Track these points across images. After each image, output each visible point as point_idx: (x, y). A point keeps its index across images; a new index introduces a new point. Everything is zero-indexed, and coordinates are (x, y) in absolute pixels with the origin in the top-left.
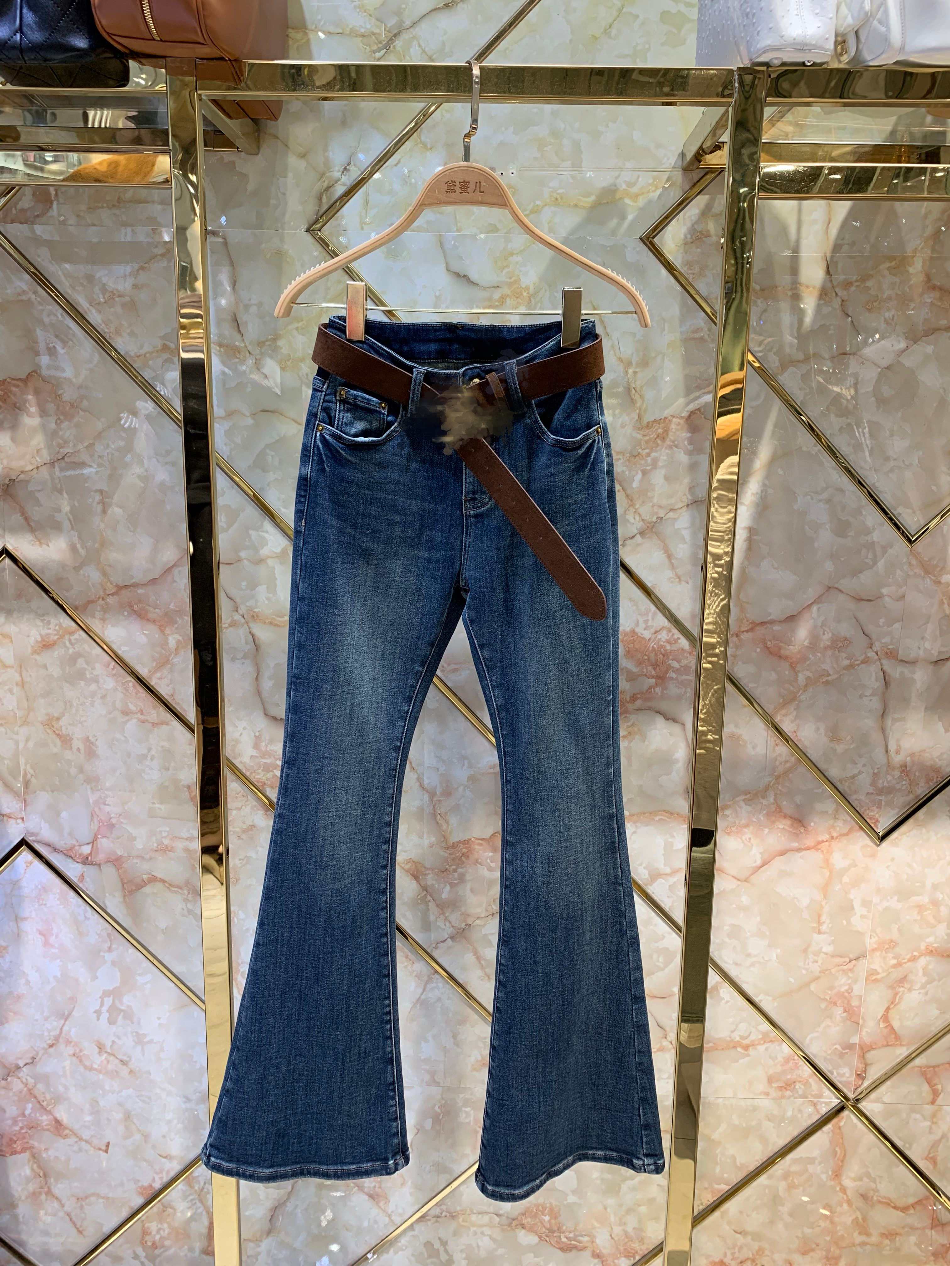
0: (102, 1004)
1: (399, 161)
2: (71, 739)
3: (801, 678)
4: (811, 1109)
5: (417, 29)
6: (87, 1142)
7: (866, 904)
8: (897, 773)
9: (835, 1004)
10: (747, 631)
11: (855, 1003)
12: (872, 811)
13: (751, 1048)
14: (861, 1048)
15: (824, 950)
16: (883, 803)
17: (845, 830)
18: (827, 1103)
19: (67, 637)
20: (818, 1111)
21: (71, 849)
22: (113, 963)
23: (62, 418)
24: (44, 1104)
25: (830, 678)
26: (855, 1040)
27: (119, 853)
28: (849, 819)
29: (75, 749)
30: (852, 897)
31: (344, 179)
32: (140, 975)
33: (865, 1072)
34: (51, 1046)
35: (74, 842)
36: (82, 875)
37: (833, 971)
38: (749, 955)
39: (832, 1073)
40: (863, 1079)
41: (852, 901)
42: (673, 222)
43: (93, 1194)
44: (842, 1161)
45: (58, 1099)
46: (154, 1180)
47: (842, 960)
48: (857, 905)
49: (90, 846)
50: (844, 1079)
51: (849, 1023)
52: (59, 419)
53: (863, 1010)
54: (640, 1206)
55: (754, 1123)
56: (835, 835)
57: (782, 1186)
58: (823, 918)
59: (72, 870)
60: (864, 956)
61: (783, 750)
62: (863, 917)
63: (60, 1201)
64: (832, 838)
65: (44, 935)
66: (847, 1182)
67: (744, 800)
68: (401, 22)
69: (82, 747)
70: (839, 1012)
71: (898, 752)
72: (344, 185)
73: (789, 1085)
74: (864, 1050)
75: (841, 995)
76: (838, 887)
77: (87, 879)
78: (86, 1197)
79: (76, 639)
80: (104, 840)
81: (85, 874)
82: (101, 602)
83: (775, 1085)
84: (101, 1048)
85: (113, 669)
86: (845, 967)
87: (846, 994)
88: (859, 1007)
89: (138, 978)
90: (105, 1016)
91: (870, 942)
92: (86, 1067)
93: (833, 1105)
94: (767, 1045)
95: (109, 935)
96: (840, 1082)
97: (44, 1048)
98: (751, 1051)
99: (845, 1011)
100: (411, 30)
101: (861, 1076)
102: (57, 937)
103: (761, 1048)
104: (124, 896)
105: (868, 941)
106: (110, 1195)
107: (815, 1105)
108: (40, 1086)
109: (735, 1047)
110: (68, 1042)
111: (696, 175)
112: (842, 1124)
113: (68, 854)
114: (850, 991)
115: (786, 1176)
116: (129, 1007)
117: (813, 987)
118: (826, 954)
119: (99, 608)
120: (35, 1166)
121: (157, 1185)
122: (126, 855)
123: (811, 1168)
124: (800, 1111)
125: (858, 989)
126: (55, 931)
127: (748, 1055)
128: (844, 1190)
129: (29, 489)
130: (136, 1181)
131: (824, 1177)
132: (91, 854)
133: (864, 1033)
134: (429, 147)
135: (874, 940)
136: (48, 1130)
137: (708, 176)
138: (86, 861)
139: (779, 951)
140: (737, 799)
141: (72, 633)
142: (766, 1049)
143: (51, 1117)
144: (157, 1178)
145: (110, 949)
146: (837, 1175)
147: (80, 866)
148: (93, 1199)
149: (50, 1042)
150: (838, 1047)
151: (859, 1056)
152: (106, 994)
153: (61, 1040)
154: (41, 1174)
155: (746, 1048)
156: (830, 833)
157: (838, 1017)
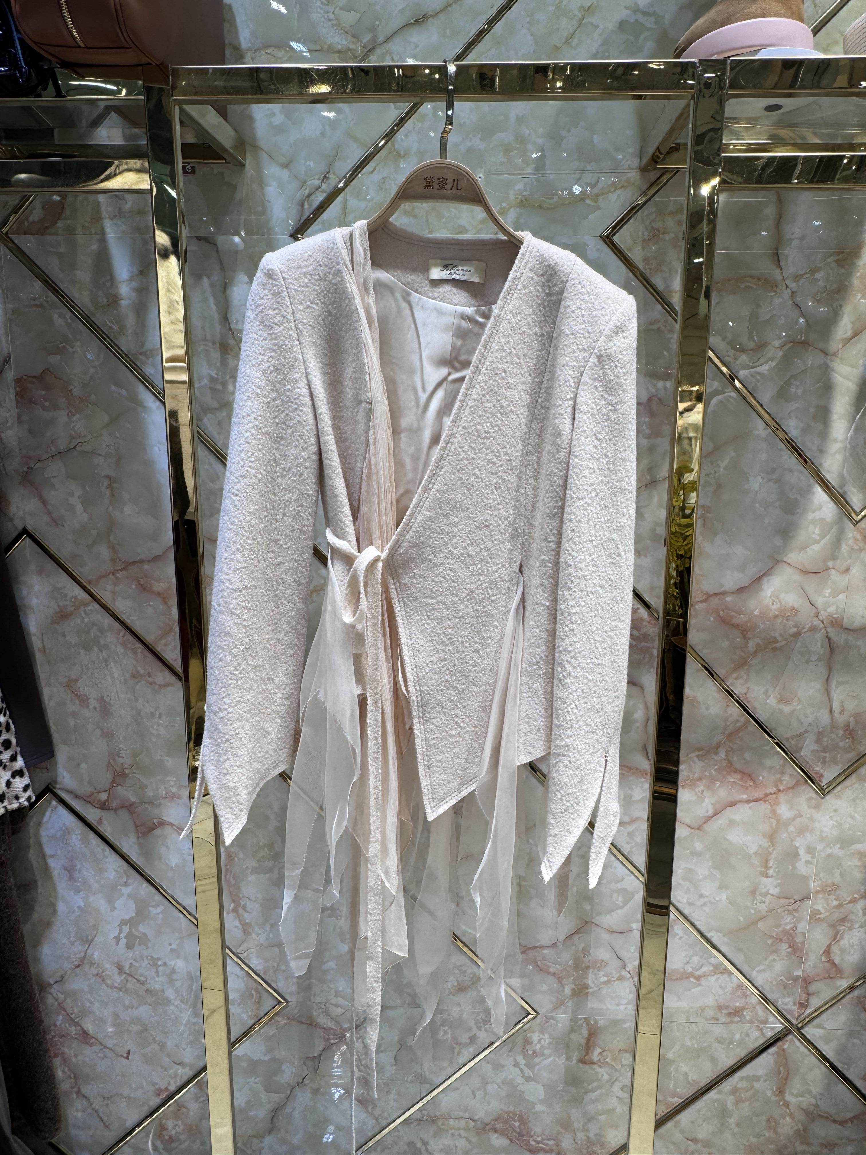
0: (120, 932)
1: (375, 169)
2: (88, 699)
3: (751, 644)
4: (757, 1034)
5: (390, 44)
6: (110, 1049)
7: (810, 850)
8: (841, 732)
9: (781, 940)
10: (701, 602)
11: (799, 940)
12: (817, 766)
13: (702, 979)
14: (805, 980)
15: (771, 892)
16: (827, 759)
17: (792, 783)
18: (772, 1029)
19: (82, 608)
20: (763, 1035)
21: (90, 796)
22: (130, 896)
23: (73, 411)
24: (73, 1016)
25: (778, 645)
26: (799, 972)
27: (133, 800)
28: (795, 773)
29: (91, 707)
30: (797, 845)
31: (324, 186)
32: (153, 906)
33: (807, 1001)
34: (77, 967)
35: (93, 790)
36: (100, 819)
37: (779, 910)
38: (701, 896)
39: (777, 1002)
40: (806, 1007)
41: (797, 848)
42: (632, 221)
43: (117, 1094)
44: (786, 1080)
45: (84, 1012)
46: (169, 1084)
47: (787, 901)
48: (802, 852)
49: (107, 793)
50: (789, 1007)
51: (793, 957)
52: (70, 412)
53: (806, 946)
54: (600, 1115)
55: (704, 1045)
56: (782, 788)
57: (730, 1101)
58: (770, 864)
59: (92, 814)
60: (808, 897)
61: (735, 711)
62: (807, 863)
63: (88, 1099)
64: (779, 791)
65: (69, 871)
66: (789, 1098)
67: (697, 756)
68: (375, 38)
69: (97, 706)
70: (784, 947)
71: (842, 712)
72: (324, 191)
73: (738, 1012)
74: (807, 982)
75: (786, 932)
76: (784, 836)
77: (105, 822)
78: (111, 1097)
79: (90, 610)
80: (119, 788)
81: (103, 818)
82: (111, 577)
83: (724, 1011)
84: (120, 969)
85: (123, 637)
86: (790, 908)
87: (791, 931)
88: (803, 943)
89: (152, 909)
90: (123, 942)
91: (813, 886)
92: (108, 986)
93: (778, 1030)
94: (717, 976)
95: (125, 871)
96: (785, 1010)
97: (71, 968)
98: (703, 981)
99: (790, 947)
100: (385, 45)
101: (803, 1006)
102: (80, 872)
103: (712, 979)
104: (138, 838)
105: (812, 884)
106: (132, 1095)
107: (761, 1030)
108: (68, 1001)
109: (688, 978)
110: (92, 964)
111: (653, 175)
112: (786, 1046)
113: (87, 800)
114: (794, 929)
115: (734, 1091)
116: (145, 934)
117: (760, 925)
118: (772, 895)
119: (110, 582)
120: (66, 1069)
121: (173, 1088)
122: (138, 801)
123: (757, 1085)
124: (747, 1035)
125: (802, 927)
126: (78, 867)
127: (700, 985)
128: (787, 1105)
129: (46, 476)
130: (154, 1084)
131: (769, 1093)
132: (107, 800)
133: (807, 966)
134: (402, 154)
135: (817, 883)
136: (76, 1038)
137: (664, 177)
138: (103, 806)
139: (729, 892)
140: (691, 755)
141: (86, 605)
142: (717, 980)
143: (79, 1028)
144: (172, 1082)
145: (126, 884)
146: (781, 1092)
147: (98, 811)
148: (117, 1098)
149: (76, 963)
150: (782, 978)
151: (802, 987)
152: (124, 922)
153: (86, 962)
154: (72, 1076)
155: (698, 978)
156: (777, 786)
157: (784, 953)
